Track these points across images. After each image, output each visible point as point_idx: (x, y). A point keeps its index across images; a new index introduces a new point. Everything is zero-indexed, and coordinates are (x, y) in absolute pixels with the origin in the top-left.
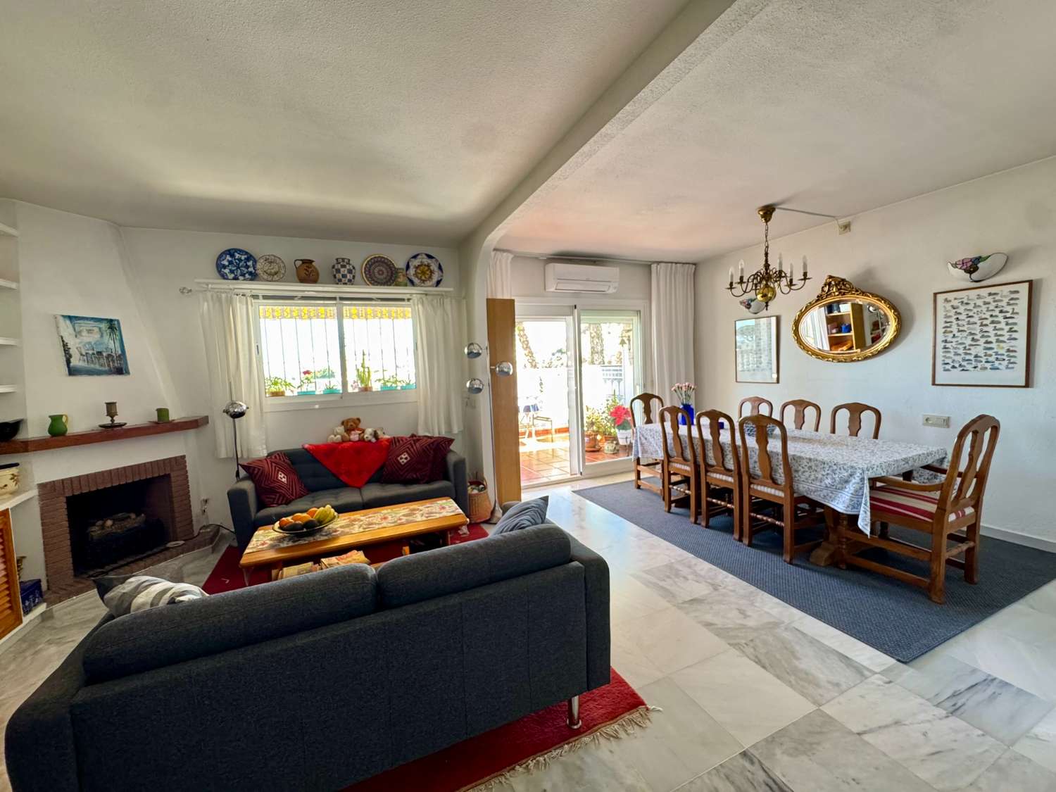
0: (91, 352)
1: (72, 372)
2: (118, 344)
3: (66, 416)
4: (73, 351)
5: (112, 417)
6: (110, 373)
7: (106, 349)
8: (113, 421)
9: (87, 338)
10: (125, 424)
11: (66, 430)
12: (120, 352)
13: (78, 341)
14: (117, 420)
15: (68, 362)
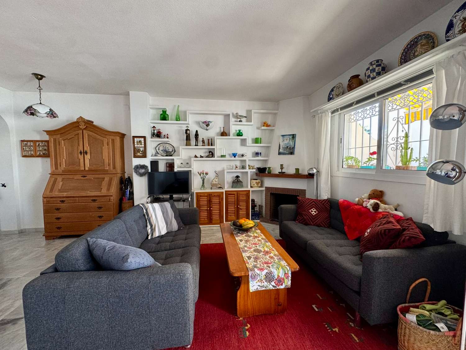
0: (285, 147)
1: (280, 153)
2: (293, 144)
3: (272, 168)
4: (281, 147)
5: (282, 170)
6: (289, 154)
7: (290, 145)
8: (282, 171)
9: (286, 142)
10: (285, 172)
11: (271, 172)
12: (293, 146)
13: (283, 143)
14: (283, 171)
15: (279, 150)
